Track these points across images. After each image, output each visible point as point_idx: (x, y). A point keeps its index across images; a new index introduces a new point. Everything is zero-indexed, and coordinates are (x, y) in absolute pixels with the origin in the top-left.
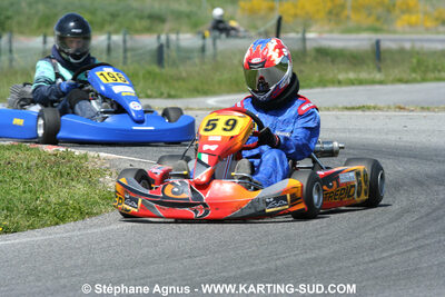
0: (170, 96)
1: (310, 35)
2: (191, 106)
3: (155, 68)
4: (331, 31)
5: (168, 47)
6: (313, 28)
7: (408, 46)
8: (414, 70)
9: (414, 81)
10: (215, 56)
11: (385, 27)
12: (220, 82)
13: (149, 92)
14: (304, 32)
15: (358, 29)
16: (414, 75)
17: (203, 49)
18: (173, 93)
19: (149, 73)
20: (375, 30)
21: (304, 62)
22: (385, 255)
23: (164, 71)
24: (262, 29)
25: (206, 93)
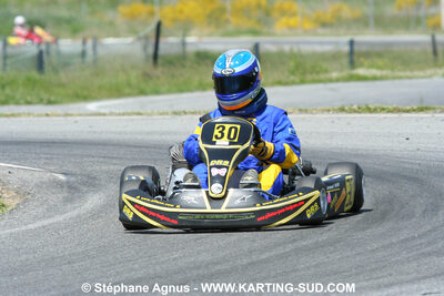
0: (50, 102)
1: (191, 39)
2: (70, 112)
3: (35, 74)
4: (210, 35)
5: (48, 53)
6: (194, 32)
7: (287, 48)
8: (293, 73)
9: (293, 83)
10: (95, 61)
11: (265, 30)
12: (100, 88)
13: (29, 99)
14: (184, 35)
15: (238, 32)
16: (292, 78)
17: (83, 54)
18: (53, 99)
19: (29, 79)
20: (255, 33)
21: (184, 66)
22: (263, 257)
23: (43, 77)
24: (142, 34)
25: (86, 98)
